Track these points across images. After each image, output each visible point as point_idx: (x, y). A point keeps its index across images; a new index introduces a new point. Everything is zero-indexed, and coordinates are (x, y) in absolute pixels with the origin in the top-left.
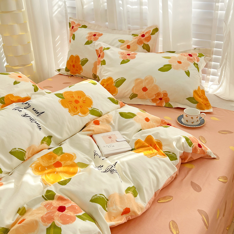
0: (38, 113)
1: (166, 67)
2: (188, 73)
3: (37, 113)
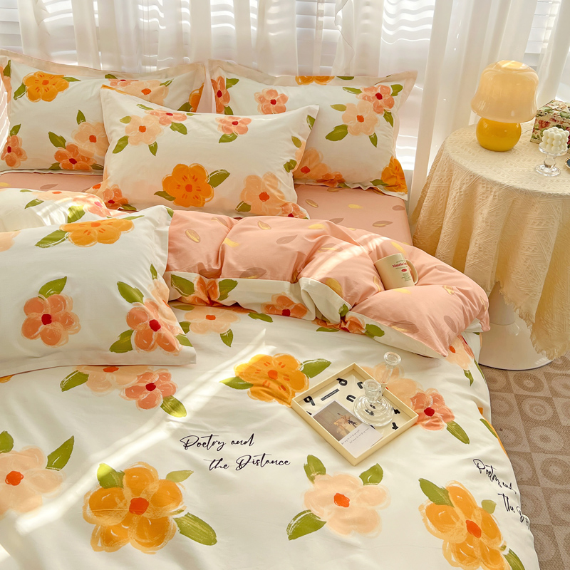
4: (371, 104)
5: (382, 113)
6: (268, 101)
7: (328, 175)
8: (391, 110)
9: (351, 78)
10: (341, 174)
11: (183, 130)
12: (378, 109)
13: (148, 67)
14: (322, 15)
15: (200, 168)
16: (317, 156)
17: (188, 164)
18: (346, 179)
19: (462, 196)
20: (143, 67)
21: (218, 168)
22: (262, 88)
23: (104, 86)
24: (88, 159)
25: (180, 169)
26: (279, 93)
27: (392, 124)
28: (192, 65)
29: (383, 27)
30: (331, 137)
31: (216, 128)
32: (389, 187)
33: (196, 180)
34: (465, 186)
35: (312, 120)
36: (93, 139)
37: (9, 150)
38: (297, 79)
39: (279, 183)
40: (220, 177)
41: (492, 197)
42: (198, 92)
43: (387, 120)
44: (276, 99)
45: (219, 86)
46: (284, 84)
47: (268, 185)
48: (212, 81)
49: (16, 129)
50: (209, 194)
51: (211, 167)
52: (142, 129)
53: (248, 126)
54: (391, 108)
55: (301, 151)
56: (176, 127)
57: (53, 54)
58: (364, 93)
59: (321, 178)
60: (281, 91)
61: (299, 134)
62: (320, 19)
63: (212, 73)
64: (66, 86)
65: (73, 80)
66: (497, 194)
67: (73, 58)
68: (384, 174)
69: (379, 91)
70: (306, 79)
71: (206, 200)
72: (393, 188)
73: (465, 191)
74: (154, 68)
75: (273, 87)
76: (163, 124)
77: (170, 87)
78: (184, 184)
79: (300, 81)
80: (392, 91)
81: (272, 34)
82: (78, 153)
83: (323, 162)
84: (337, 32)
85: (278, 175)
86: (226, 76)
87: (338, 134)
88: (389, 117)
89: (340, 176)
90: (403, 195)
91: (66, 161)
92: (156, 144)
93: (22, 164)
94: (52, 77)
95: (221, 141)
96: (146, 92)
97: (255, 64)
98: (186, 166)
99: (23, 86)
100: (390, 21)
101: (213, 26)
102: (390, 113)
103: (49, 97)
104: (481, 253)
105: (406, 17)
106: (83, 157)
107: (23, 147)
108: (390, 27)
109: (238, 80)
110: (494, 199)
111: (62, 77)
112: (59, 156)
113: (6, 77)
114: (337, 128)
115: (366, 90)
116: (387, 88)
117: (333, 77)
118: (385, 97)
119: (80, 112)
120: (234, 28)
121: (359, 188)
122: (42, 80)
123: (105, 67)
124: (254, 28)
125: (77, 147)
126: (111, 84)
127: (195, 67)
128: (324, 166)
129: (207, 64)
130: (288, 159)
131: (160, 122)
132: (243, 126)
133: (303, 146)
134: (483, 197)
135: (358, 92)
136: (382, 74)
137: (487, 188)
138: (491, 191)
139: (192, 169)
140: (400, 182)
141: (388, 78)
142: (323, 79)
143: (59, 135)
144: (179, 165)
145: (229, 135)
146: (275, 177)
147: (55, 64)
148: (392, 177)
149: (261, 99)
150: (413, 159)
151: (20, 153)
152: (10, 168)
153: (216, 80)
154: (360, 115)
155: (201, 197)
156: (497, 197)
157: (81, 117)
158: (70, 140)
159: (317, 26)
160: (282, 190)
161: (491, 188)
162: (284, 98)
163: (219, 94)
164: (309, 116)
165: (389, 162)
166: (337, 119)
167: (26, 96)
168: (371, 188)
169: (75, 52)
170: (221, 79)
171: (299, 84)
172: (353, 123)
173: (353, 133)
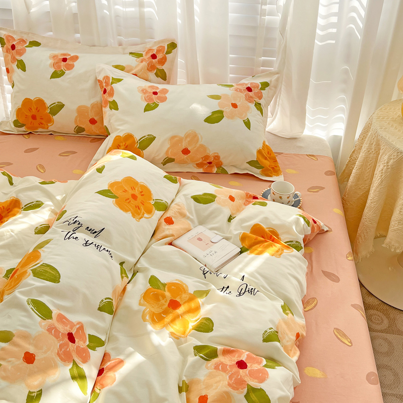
0: (96, 232)
1: (215, 115)
3: (93, 233)
4: (243, 95)
5: (253, 102)
8: (260, 102)
12: (250, 100)
26: (160, 88)
27: (262, 114)
30: (209, 120)
43: (258, 109)
44: (157, 91)
54: (260, 99)
69: (248, 86)
80: (260, 87)
115: (237, 85)
116: (257, 84)
118: (255, 90)
135: (231, 86)
154: (233, 103)
165: (262, 144)
172: (228, 109)
173: (228, 117)
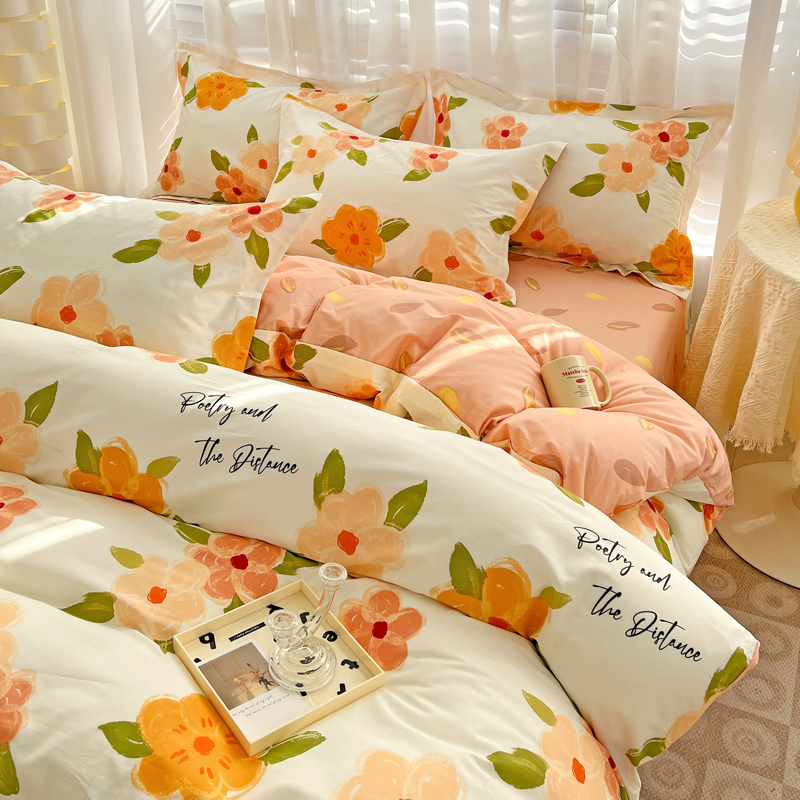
0: (262, 413)
1: (589, 183)
2: (644, 202)
3: (258, 415)
4: (648, 148)
5: (664, 162)
6: (498, 131)
7: (570, 247)
8: (681, 160)
9: (631, 108)
10: (590, 247)
11: (361, 158)
12: (658, 156)
13: (356, 77)
14: (592, 13)
15: (370, 213)
16: (555, 216)
17: (357, 206)
18: (599, 256)
19: (742, 297)
20: (350, 76)
21: (395, 215)
22: (495, 113)
23: (289, 96)
24: (256, 190)
25: (346, 212)
26: (517, 121)
27: (681, 180)
28: (410, 75)
29: (681, 33)
30: (578, 190)
31: (405, 159)
32: (663, 276)
33: (364, 229)
34: (746, 281)
35: (551, 164)
36: (263, 164)
37: (166, 169)
38: (551, 105)
39: (477, 246)
40: (396, 228)
41: (779, 301)
42: (414, 114)
43: (672, 174)
44: (510, 129)
45: (441, 107)
46: (531, 111)
47: (459, 246)
48: (435, 99)
49: (177, 143)
50: (379, 250)
51: (385, 214)
52: (312, 154)
53: (449, 161)
54: (680, 156)
55: (526, 206)
56: (354, 155)
57: (240, 51)
58: (642, 130)
59: (562, 251)
60: (520, 118)
61: (527, 181)
62: (588, 17)
63: (435, 88)
64: (244, 92)
65: (256, 85)
66: (787, 297)
67: (263, 58)
68: (654, 254)
69: (666, 130)
70: (564, 106)
71: (376, 258)
72: (669, 278)
73: (746, 289)
74: (363, 78)
75: (512, 114)
76: (340, 150)
77: (374, 104)
78: (349, 233)
79: (555, 107)
80: (687, 132)
81: (518, 37)
82: (242, 181)
83: (562, 226)
84: (611, 37)
85: (478, 234)
86: (450, 93)
87: (590, 186)
88: (676, 171)
89: (587, 250)
90: (682, 290)
91: (229, 191)
92: (322, 175)
93: (179, 189)
94: (231, 79)
95: (407, 178)
96: (341, 107)
97: (495, 79)
98: (354, 209)
99: (195, 88)
100: (691, 24)
101: (438, 23)
102: (680, 164)
103: (220, 105)
104: (759, 389)
105: (717, 19)
106: (249, 188)
107: (181, 167)
108: (690, 33)
109: (466, 100)
110: (782, 305)
111: (244, 81)
112: (220, 182)
113: (183, 78)
114: (589, 178)
115: (646, 126)
116: (683, 126)
117: (605, 105)
118: (674, 139)
119: (253, 128)
120: (467, 25)
121: (616, 271)
122: (217, 83)
123: (302, 72)
124: (494, 27)
125: (241, 173)
126: (301, 95)
127: (415, 80)
128: (563, 231)
129: (428, 75)
130: (500, 214)
131: (336, 147)
132: (443, 160)
133: (531, 200)
134: (770, 300)
135: (635, 127)
136: (678, 106)
137: (775, 286)
138: (780, 292)
139: (361, 213)
140: (683, 269)
141: (687, 112)
142: (590, 107)
143: (222, 155)
144: (345, 206)
145: (420, 171)
146: (472, 238)
147: (240, 64)
148: (671, 261)
149: (490, 128)
150: (712, 239)
151: (177, 174)
152: (165, 193)
153: (438, 98)
154: (627, 162)
155: (370, 253)
156: (786, 302)
157: (253, 134)
158: (235, 163)
159: (584, 28)
160: (481, 256)
161: (781, 287)
162: (522, 129)
163: (441, 119)
164: (546, 156)
165: (667, 237)
166: (592, 164)
167: (194, 102)
168: (633, 274)
169: (266, 50)
170: (444, 97)
171: (555, 112)
172: (614, 173)
173: (612, 188)
